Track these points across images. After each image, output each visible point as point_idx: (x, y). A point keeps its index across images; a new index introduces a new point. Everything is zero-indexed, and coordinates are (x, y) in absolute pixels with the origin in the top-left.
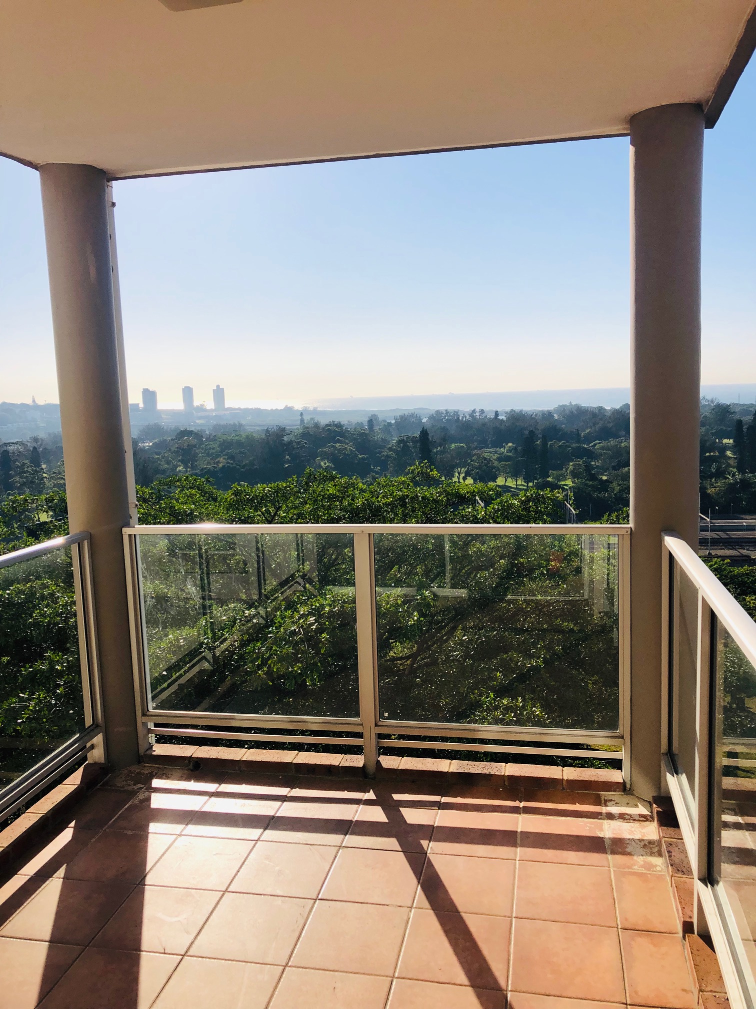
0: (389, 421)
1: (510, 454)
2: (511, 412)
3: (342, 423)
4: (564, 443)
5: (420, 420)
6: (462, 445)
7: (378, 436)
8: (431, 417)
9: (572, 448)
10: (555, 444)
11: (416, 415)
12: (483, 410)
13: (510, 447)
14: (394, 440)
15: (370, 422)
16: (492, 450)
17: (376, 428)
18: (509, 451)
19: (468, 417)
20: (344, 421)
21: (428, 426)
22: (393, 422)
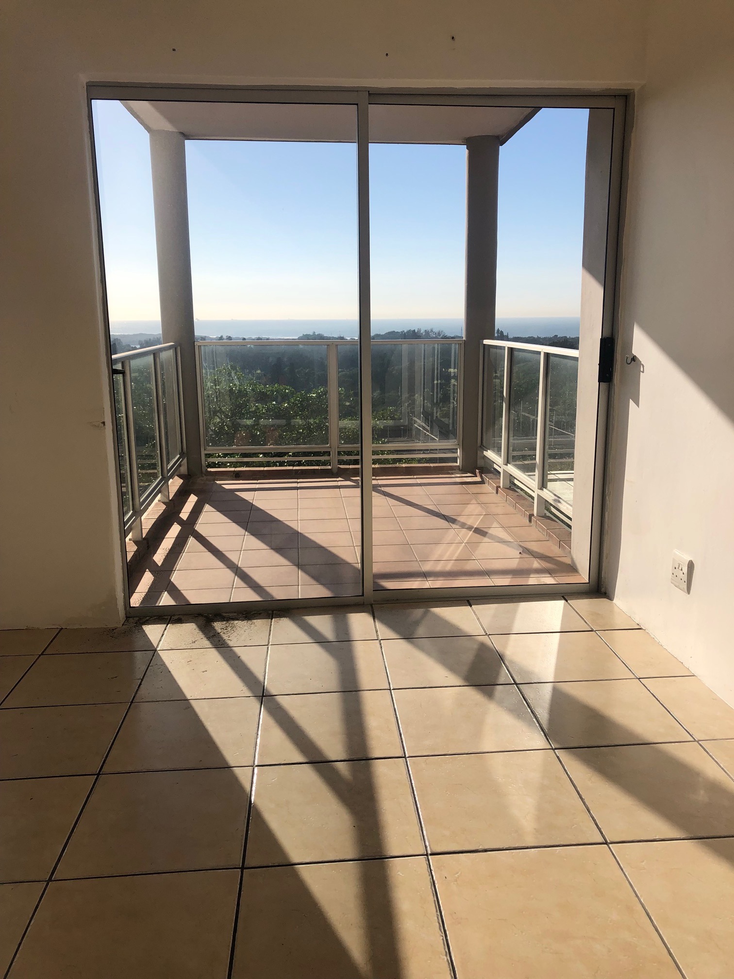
12: (230, 337)
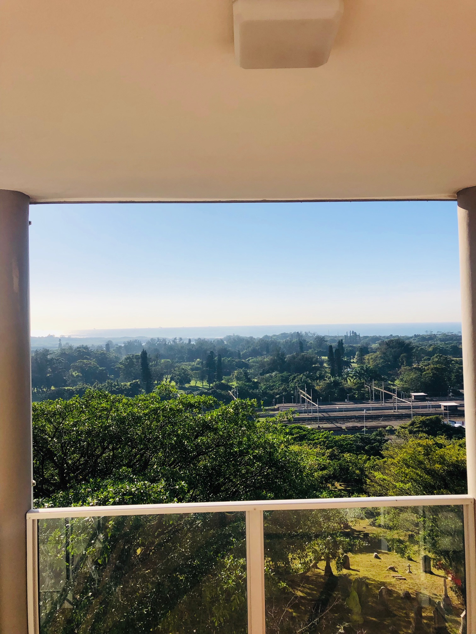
0: (120, 345)
1: (199, 366)
2: (198, 339)
3: (88, 346)
4: (231, 359)
5: (141, 344)
6: (168, 360)
7: (112, 355)
8: (148, 343)
9: (236, 362)
10: (226, 360)
11: (138, 341)
12: (181, 338)
13: (198, 361)
14: (123, 357)
15: (108, 345)
16: (187, 363)
17: (111, 350)
18: (198, 364)
19: (171, 342)
20: (89, 344)
21: (146, 348)
22: (123, 345)
